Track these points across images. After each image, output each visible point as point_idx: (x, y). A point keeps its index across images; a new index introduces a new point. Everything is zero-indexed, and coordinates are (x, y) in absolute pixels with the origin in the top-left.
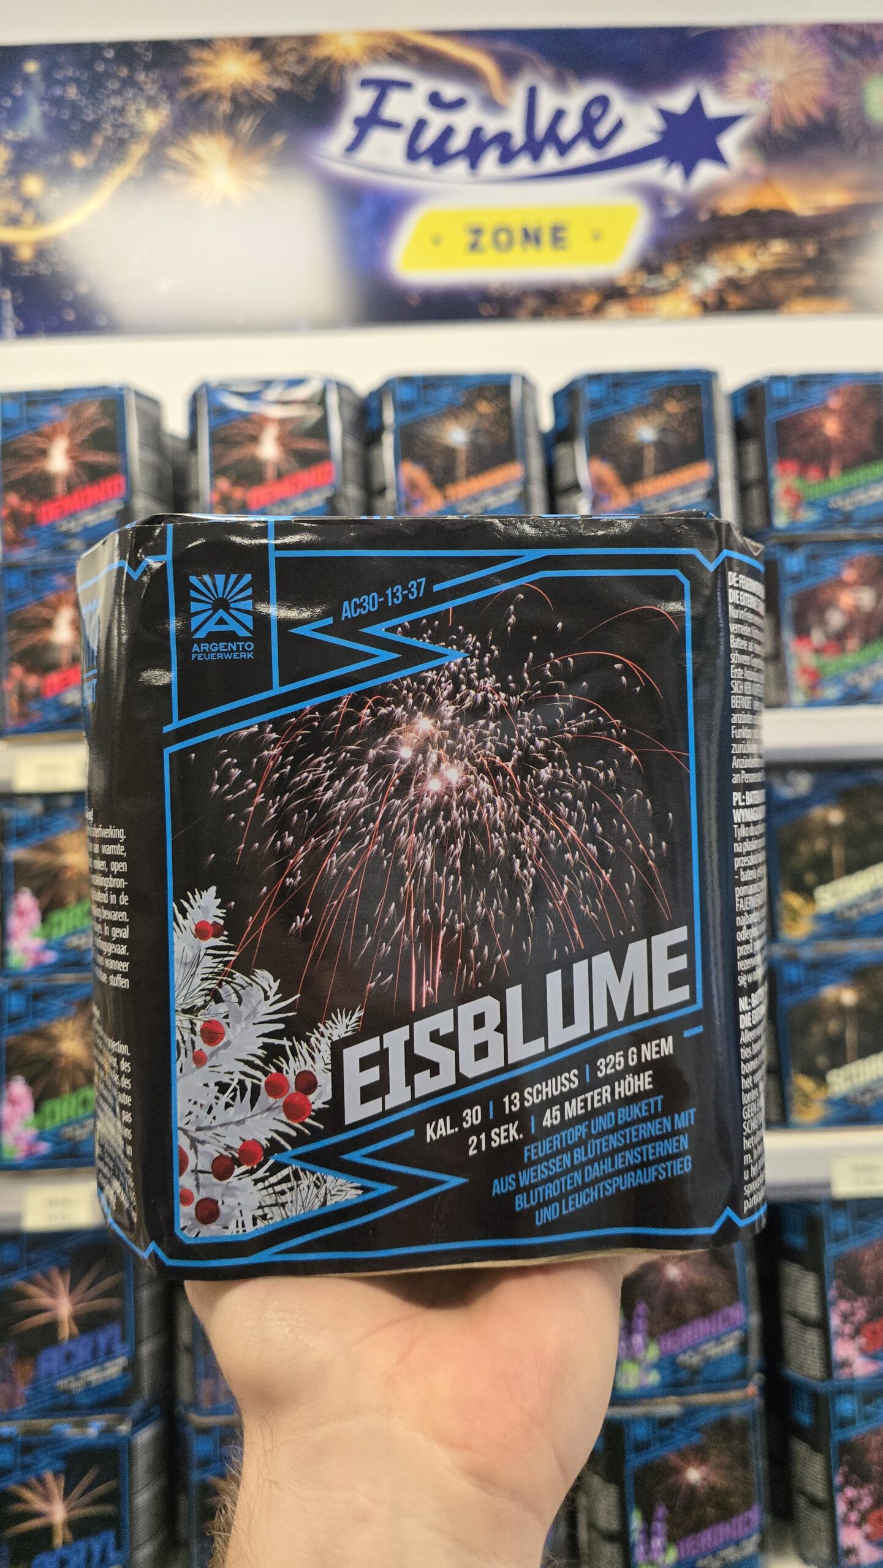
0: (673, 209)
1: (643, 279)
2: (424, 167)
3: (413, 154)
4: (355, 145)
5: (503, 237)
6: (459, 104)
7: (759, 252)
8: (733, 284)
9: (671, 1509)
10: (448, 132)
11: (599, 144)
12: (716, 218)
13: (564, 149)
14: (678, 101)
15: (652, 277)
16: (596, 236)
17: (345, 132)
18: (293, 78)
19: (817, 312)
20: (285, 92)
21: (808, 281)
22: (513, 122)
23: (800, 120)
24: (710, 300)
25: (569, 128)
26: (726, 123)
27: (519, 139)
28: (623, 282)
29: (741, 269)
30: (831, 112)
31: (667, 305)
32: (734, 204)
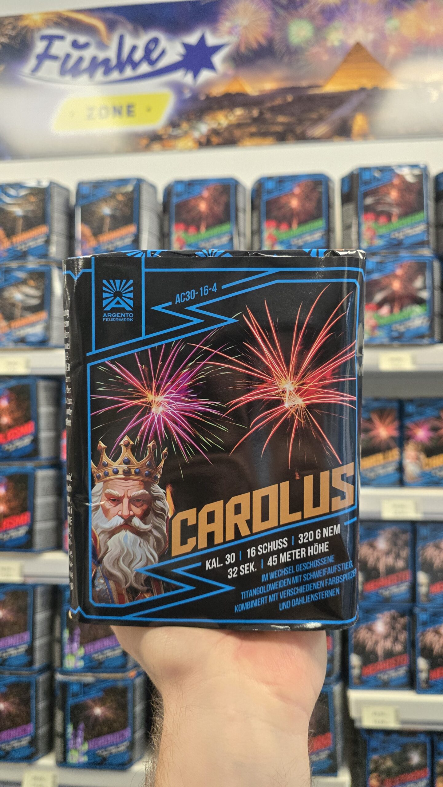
0: (187, 94)
1: (170, 131)
2: (68, 78)
3: (63, 71)
4: (36, 69)
5: (104, 112)
6: (86, 46)
7: (229, 115)
8: (215, 132)
9: (86, 726)
10: (81, 59)
11: (152, 63)
12: (208, 98)
13: (135, 66)
14: (193, 39)
15: (174, 129)
16: (149, 110)
17: (32, 62)
18: (11, 38)
19: (257, 145)
20: (6, 44)
21: (253, 129)
22: (112, 54)
23: (255, 45)
24: (204, 140)
25: (138, 55)
26: (216, 49)
27: (114, 62)
28: (161, 132)
29: (219, 124)
30: (270, 41)
31: (181, 144)
32: (218, 91)
